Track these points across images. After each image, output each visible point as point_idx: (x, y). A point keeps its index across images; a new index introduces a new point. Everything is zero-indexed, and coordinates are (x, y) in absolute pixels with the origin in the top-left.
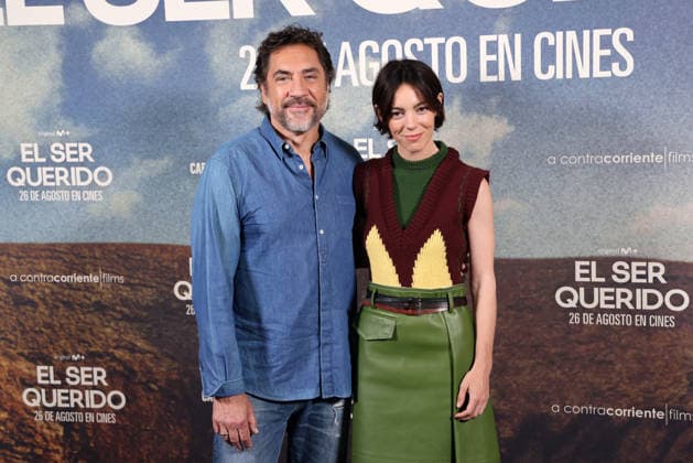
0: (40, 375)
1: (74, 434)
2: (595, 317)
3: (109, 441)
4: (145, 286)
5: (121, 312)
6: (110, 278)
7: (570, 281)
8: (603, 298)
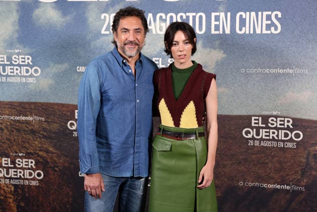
0: (4, 162)
1: (19, 190)
2: (260, 142)
3: (35, 193)
4: (54, 122)
5: (42, 134)
6: (38, 118)
7: (250, 126)
8: (264, 134)
